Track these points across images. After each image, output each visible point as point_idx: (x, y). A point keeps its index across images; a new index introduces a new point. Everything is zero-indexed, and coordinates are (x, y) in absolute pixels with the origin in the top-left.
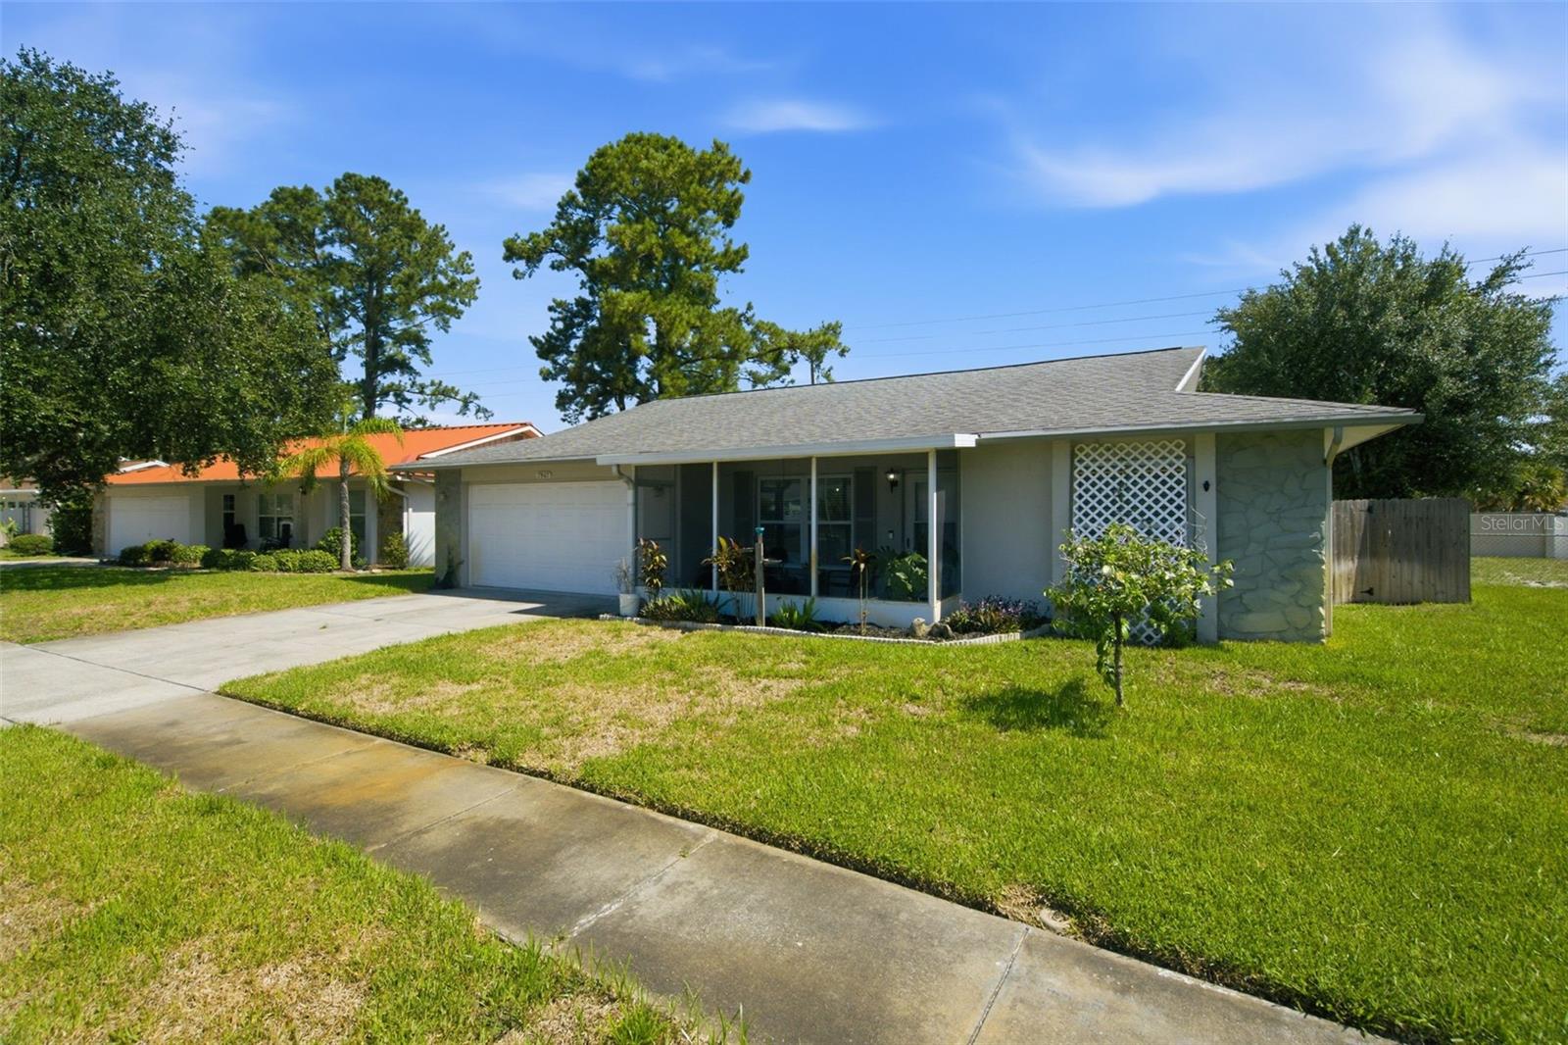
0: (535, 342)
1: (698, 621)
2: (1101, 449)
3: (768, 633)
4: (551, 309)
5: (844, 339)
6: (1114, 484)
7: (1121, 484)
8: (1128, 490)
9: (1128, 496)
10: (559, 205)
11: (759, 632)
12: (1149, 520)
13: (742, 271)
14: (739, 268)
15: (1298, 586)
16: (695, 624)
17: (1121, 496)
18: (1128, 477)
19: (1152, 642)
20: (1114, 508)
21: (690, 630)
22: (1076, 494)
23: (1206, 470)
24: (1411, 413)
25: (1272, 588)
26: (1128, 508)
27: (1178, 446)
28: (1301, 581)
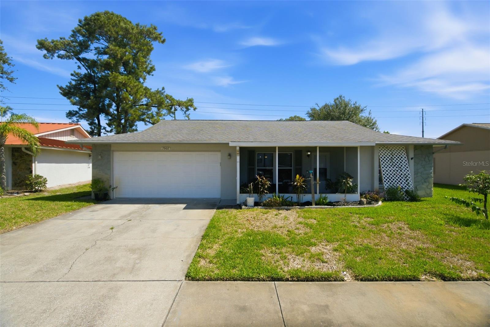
0: (61, 88)
1: (290, 206)
2: (385, 148)
3: (316, 208)
4: (72, 75)
5: (195, 105)
6: (390, 158)
7: (391, 157)
8: (393, 159)
9: (394, 161)
10: (73, 31)
11: (313, 208)
12: (400, 167)
13: (153, 75)
14: (151, 74)
15: (428, 184)
16: (289, 207)
17: (392, 161)
18: (393, 156)
19: (407, 200)
20: (391, 164)
21: (289, 209)
22: (381, 160)
23: (411, 155)
24: (459, 143)
25: (423, 184)
26: (394, 164)
27: (403, 148)
28: (429, 182)
